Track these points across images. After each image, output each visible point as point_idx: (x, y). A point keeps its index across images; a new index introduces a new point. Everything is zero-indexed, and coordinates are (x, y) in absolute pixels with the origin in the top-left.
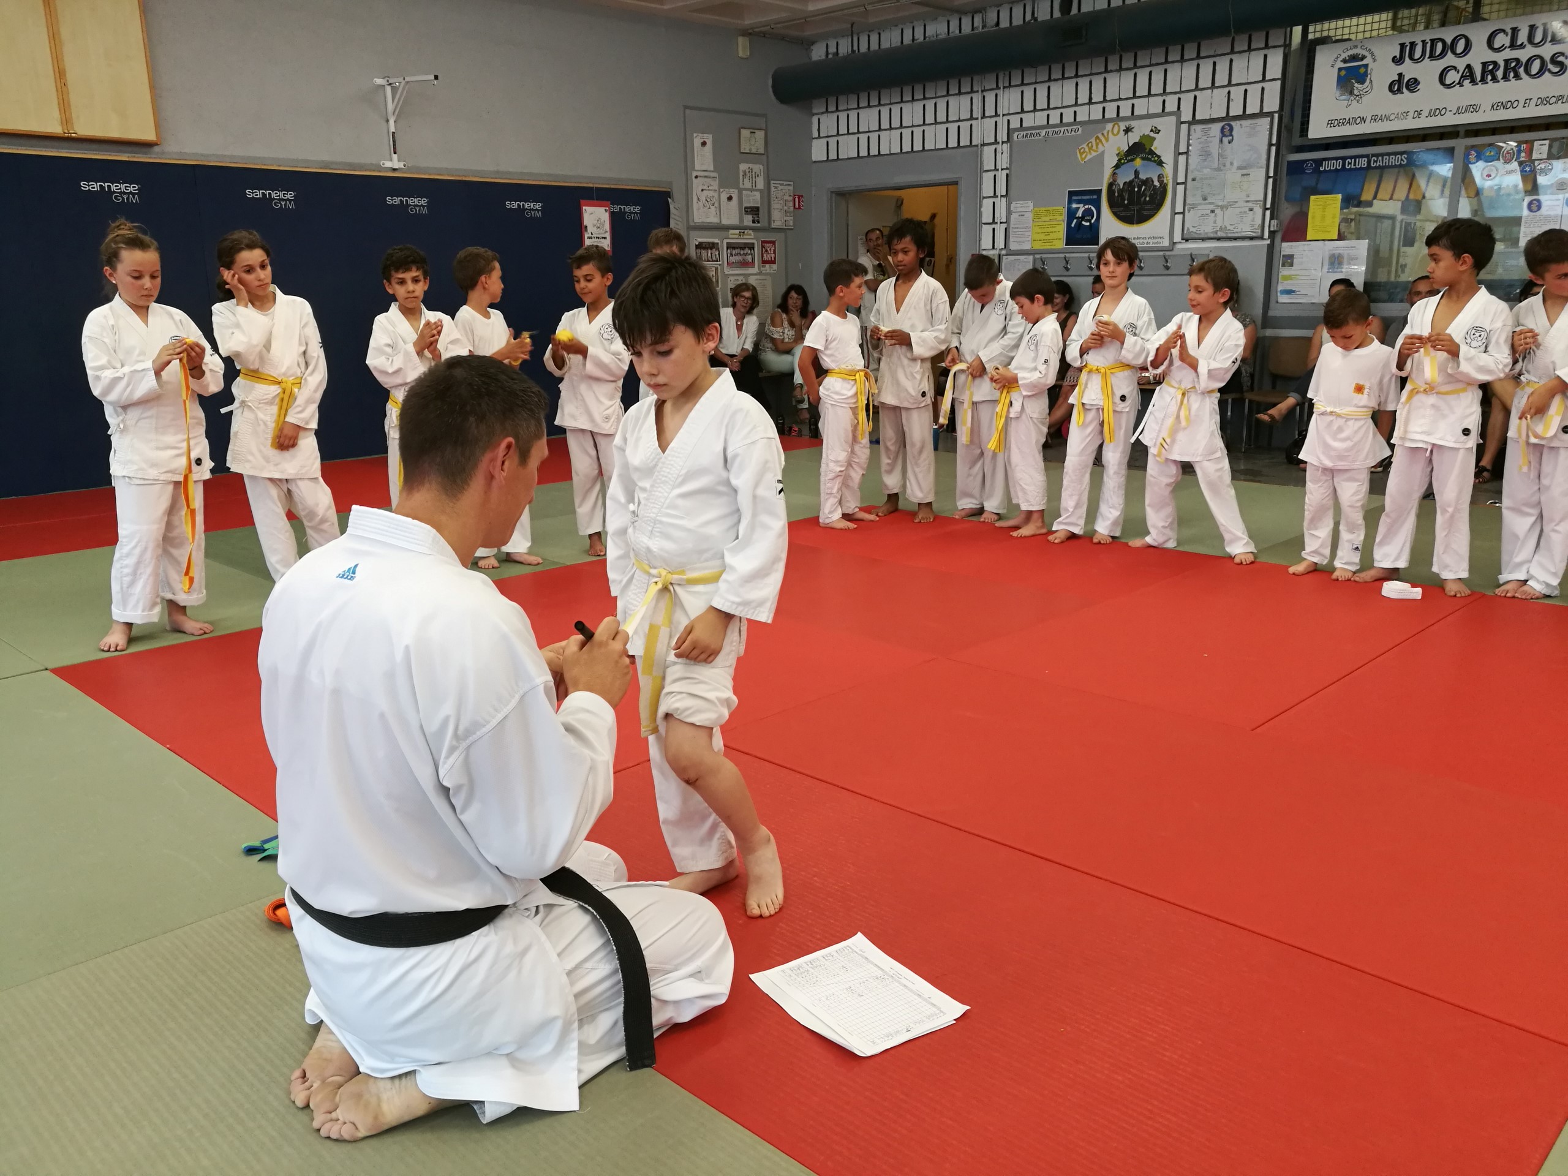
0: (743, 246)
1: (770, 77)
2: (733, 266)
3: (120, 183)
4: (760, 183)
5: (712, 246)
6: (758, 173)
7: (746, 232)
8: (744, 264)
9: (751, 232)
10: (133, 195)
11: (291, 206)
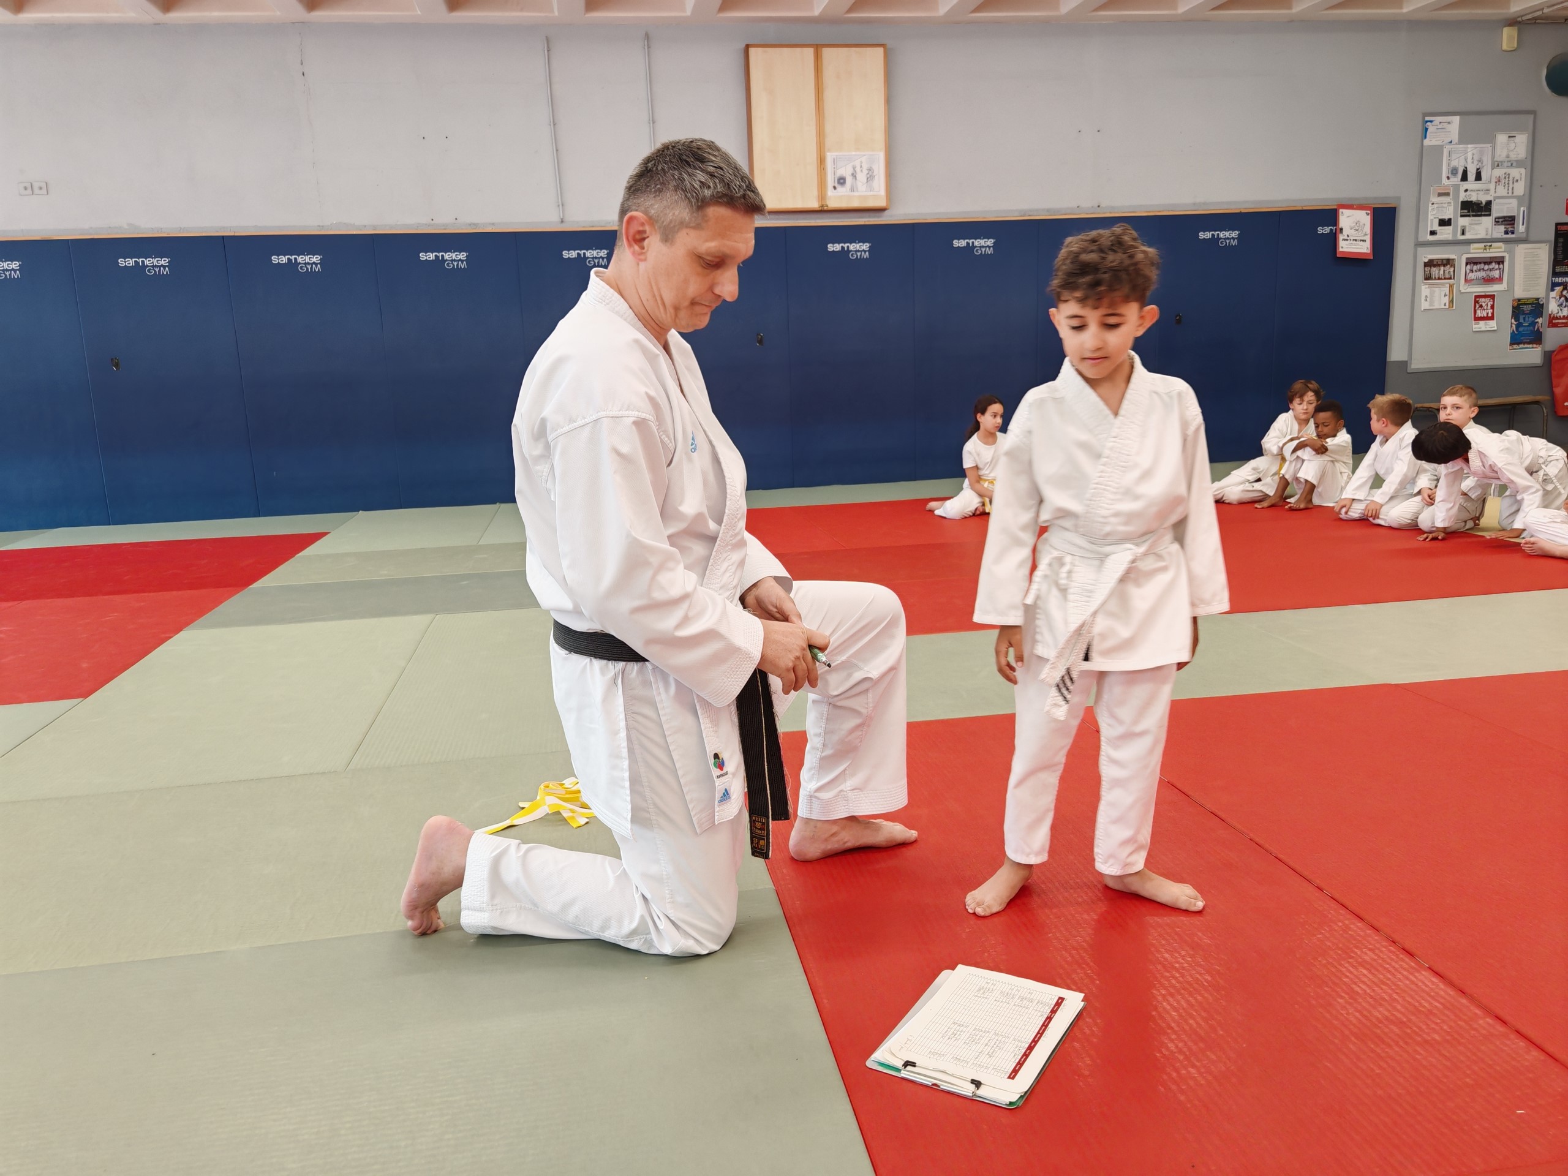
0: (1488, 261)
1: (1546, 66)
2: (1473, 282)
3: (855, 243)
4: (1520, 189)
5: (1448, 262)
6: (1517, 177)
7: (1494, 245)
8: (1489, 280)
9: (1501, 244)
10: (865, 251)
11: (990, 251)
